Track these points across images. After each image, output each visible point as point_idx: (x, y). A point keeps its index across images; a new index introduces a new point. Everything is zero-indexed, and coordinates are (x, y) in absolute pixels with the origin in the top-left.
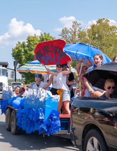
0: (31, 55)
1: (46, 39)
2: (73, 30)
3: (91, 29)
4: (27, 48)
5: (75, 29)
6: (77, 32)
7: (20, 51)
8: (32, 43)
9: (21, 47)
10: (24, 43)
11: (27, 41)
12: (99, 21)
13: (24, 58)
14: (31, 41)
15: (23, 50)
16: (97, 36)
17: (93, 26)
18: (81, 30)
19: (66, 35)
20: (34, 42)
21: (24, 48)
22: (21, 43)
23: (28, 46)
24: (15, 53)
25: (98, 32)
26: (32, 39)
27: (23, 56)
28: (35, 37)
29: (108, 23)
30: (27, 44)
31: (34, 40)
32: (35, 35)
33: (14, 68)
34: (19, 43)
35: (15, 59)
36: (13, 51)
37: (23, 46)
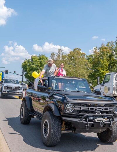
0: (32, 67)
1: (42, 58)
2: (59, 54)
3: (70, 54)
4: (31, 63)
5: (60, 53)
6: (60, 56)
7: (26, 65)
8: (34, 60)
9: (27, 62)
10: (29, 60)
11: (31, 59)
12: (75, 50)
13: (28, 69)
14: (33, 59)
15: (28, 64)
16: (73, 58)
17: (71, 53)
18: (63, 54)
19: (54, 57)
20: (35, 60)
21: (29, 63)
22: (28, 60)
23: (31, 62)
24: (23, 65)
25: (74, 56)
26: (34, 58)
27: (28, 68)
28: (36, 57)
29: (80, 51)
30: (31, 60)
31: (35, 59)
32: (36, 55)
33: (22, 75)
34: (26, 60)
35: (23, 69)
36: (22, 64)
37: (29, 61)
